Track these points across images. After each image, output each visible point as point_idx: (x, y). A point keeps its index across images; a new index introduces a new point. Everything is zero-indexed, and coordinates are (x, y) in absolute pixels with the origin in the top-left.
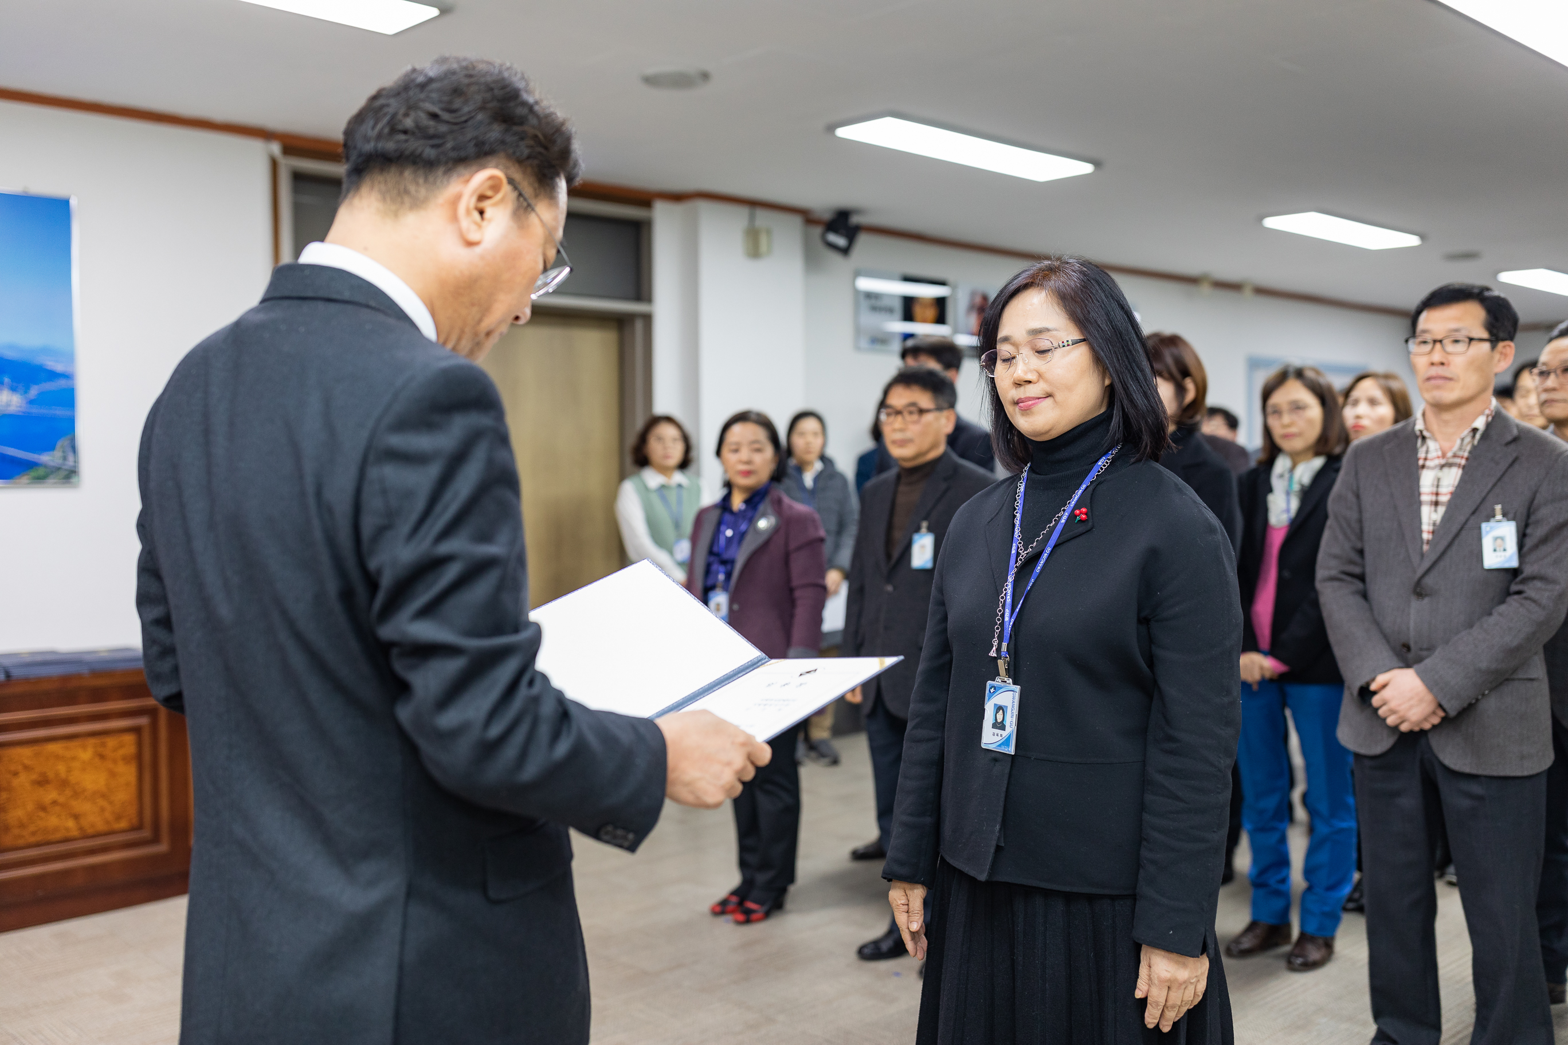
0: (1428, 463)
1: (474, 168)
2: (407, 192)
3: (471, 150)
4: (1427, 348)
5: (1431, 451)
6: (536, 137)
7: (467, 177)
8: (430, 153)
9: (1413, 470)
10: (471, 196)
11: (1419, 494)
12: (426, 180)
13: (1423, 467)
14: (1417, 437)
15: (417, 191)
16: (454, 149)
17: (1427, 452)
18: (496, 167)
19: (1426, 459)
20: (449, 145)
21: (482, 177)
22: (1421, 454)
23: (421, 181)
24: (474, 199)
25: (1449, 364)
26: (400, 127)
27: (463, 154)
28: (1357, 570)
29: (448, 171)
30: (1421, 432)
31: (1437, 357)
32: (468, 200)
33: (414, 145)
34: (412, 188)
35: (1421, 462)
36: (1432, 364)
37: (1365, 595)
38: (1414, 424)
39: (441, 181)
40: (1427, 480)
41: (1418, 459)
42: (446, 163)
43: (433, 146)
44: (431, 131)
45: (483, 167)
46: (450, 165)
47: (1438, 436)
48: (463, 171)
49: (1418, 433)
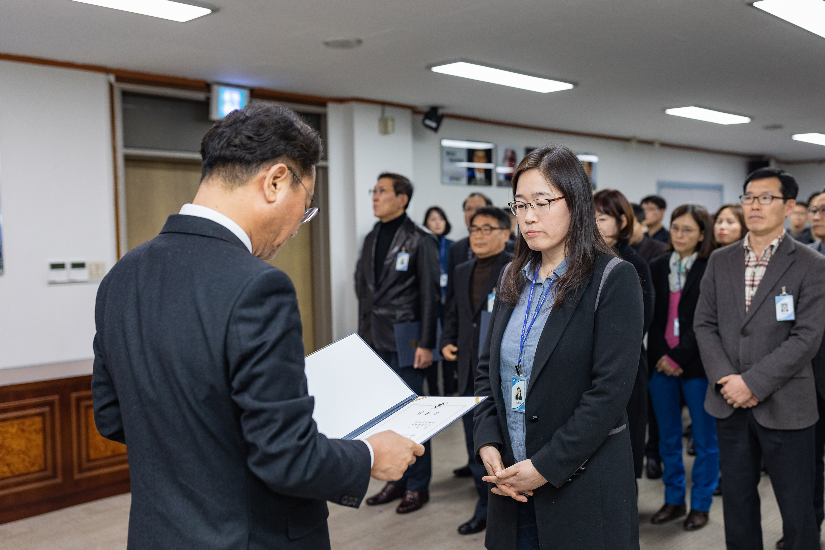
0: (750, 264)
1: (271, 163)
2: (237, 177)
3: (269, 155)
4: (750, 201)
5: (752, 256)
6: (302, 146)
7: (268, 168)
8: (248, 157)
9: (743, 267)
10: (270, 178)
11: (745, 280)
12: (247, 171)
13: (747, 266)
14: (744, 250)
15: (242, 176)
16: (261, 154)
17: (750, 258)
18: (282, 162)
19: (749, 261)
20: (258, 153)
21: (275, 168)
22: (747, 259)
23: (244, 171)
24: (272, 179)
25: (761, 210)
26: (232, 144)
27: (265, 157)
28: (714, 321)
29: (258, 166)
30: (746, 247)
31: (755, 206)
32: (268, 181)
33: (240, 153)
34: (240, 175)
35: (746, 263)
36: (753, 210)
37: (717, 333)
38: (743, 243)
39: (255, 171)
40: (748, 272)
41: (745, 262)
42: (257, 161)
43: (249, 153)
44: (249, 146)
45: (276, 163)
46: (259, 162)
47: (756, 250)
48: (267, 165)
49: (745, 248)
